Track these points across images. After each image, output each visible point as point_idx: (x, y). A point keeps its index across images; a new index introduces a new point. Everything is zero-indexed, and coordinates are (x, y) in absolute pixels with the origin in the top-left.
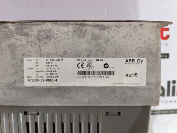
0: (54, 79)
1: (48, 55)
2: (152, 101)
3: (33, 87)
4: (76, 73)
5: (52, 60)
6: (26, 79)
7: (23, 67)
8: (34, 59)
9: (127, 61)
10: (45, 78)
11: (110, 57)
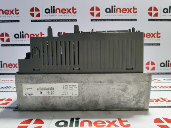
0: (64, 87)
1: (67, 97)
2: (18, 77)
3: (74, 83)
4: (55, 89)
5: (66, 95)
6: (77, 86)
7: (79, 92)
8: (74, 95)
9: (32, 95)
10: (69, 87)
11: (40, 96)
